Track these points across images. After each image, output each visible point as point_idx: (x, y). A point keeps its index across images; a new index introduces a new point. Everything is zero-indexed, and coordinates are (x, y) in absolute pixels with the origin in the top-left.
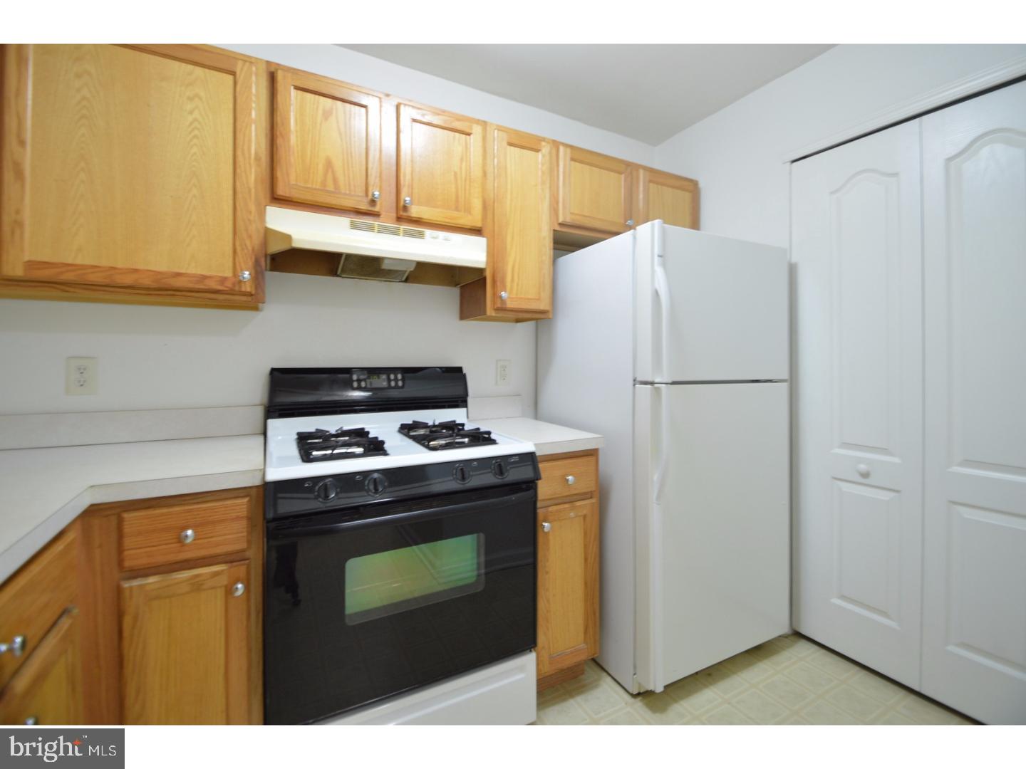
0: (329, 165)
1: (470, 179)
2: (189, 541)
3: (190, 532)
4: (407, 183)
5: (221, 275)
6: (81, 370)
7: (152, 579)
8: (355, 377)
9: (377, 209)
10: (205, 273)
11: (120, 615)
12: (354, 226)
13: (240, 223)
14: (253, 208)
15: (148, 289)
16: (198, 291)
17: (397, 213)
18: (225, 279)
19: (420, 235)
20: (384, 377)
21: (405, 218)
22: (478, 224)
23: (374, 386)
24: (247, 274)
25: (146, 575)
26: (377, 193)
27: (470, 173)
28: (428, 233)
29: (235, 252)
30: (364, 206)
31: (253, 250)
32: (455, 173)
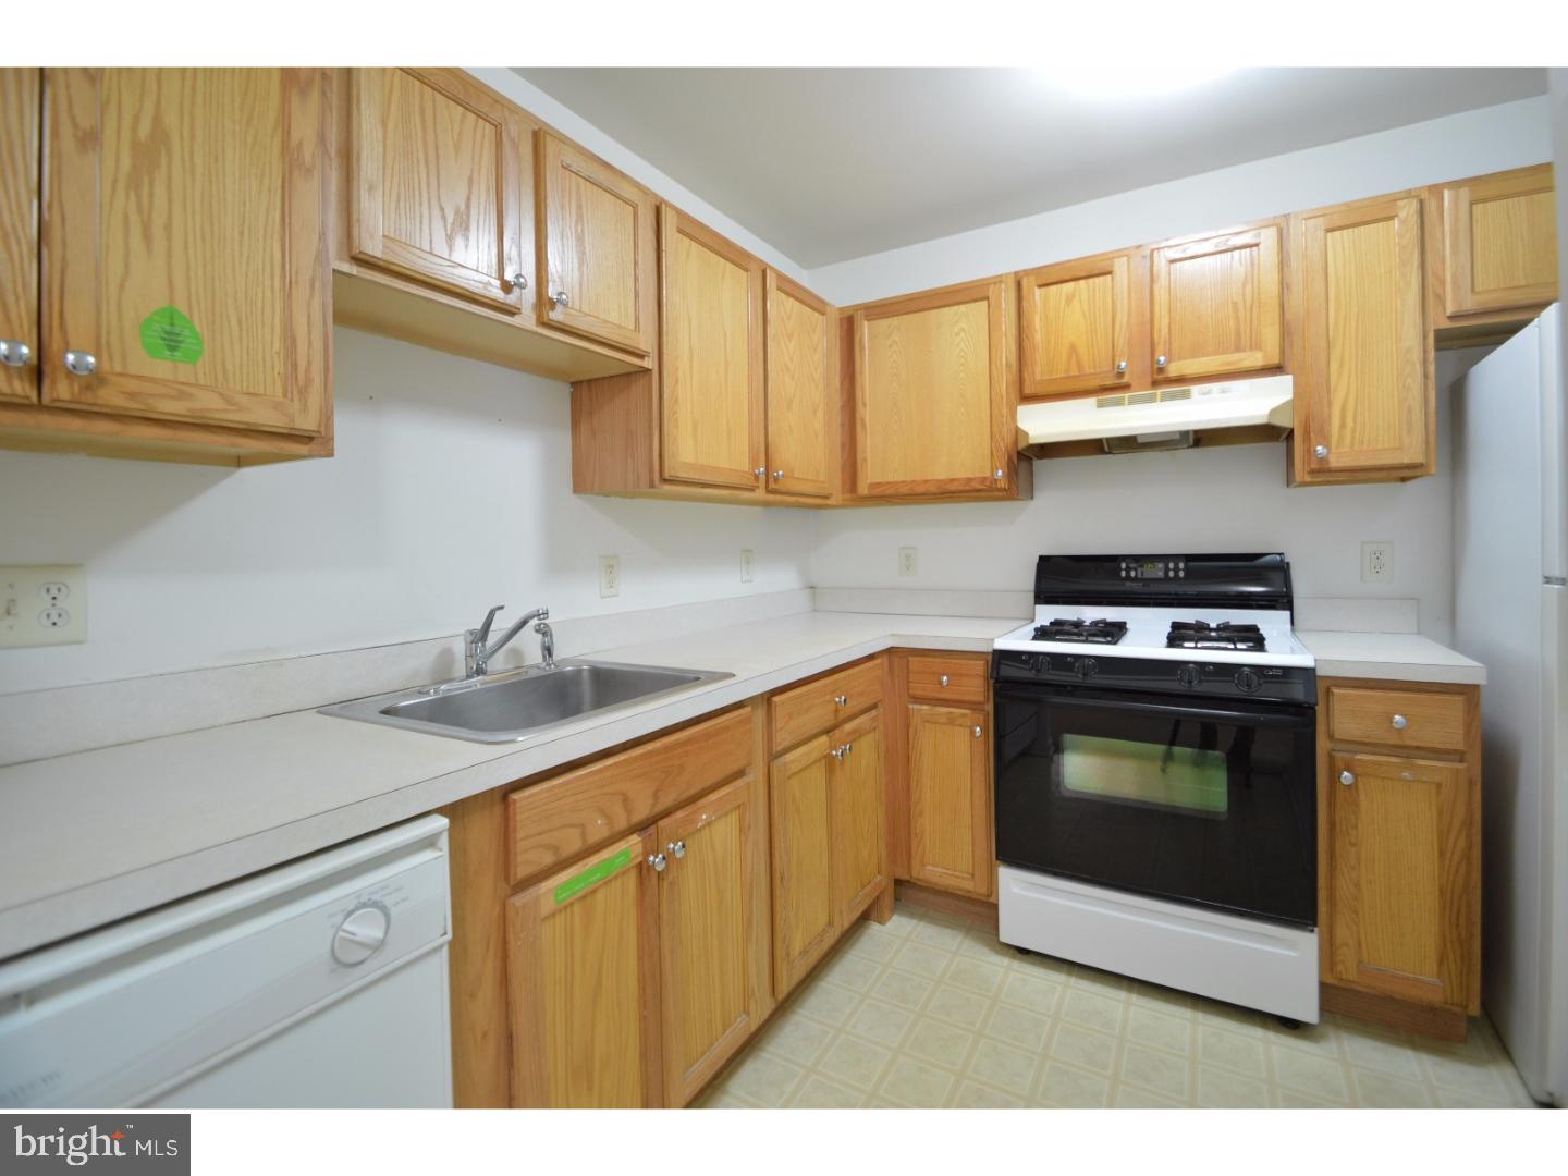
0: (1073, 348)
1: (1260, 303)
2: (945, 684)
3: (945, 678)
4: (1162, 339)
5: (982, 475)
6: (908, 557)
7: (925, 707)
8: (1123, 565)
9: (1125, 380)
10: (969, 476)
11: (908, 726)
12: (1100, 405)
13: (996, 429)
14: (1005, 411)
15: (935, 494)
16: (967, 491)
17: (1152, 377)
18: (985, 479)
19: (1185, 395)
20: (1161, 566)
21: (1163, 381)
22: (1275, 360)
23: (1146, 576)
24: (1000, 473)
25: (921, 703)
26: (1123, 364)
27: (1259, 294)
28: (1195, 389)
29: (992, 453)
30: (1109, 382)
31: (1006, 448)
32: (1235, 304)
